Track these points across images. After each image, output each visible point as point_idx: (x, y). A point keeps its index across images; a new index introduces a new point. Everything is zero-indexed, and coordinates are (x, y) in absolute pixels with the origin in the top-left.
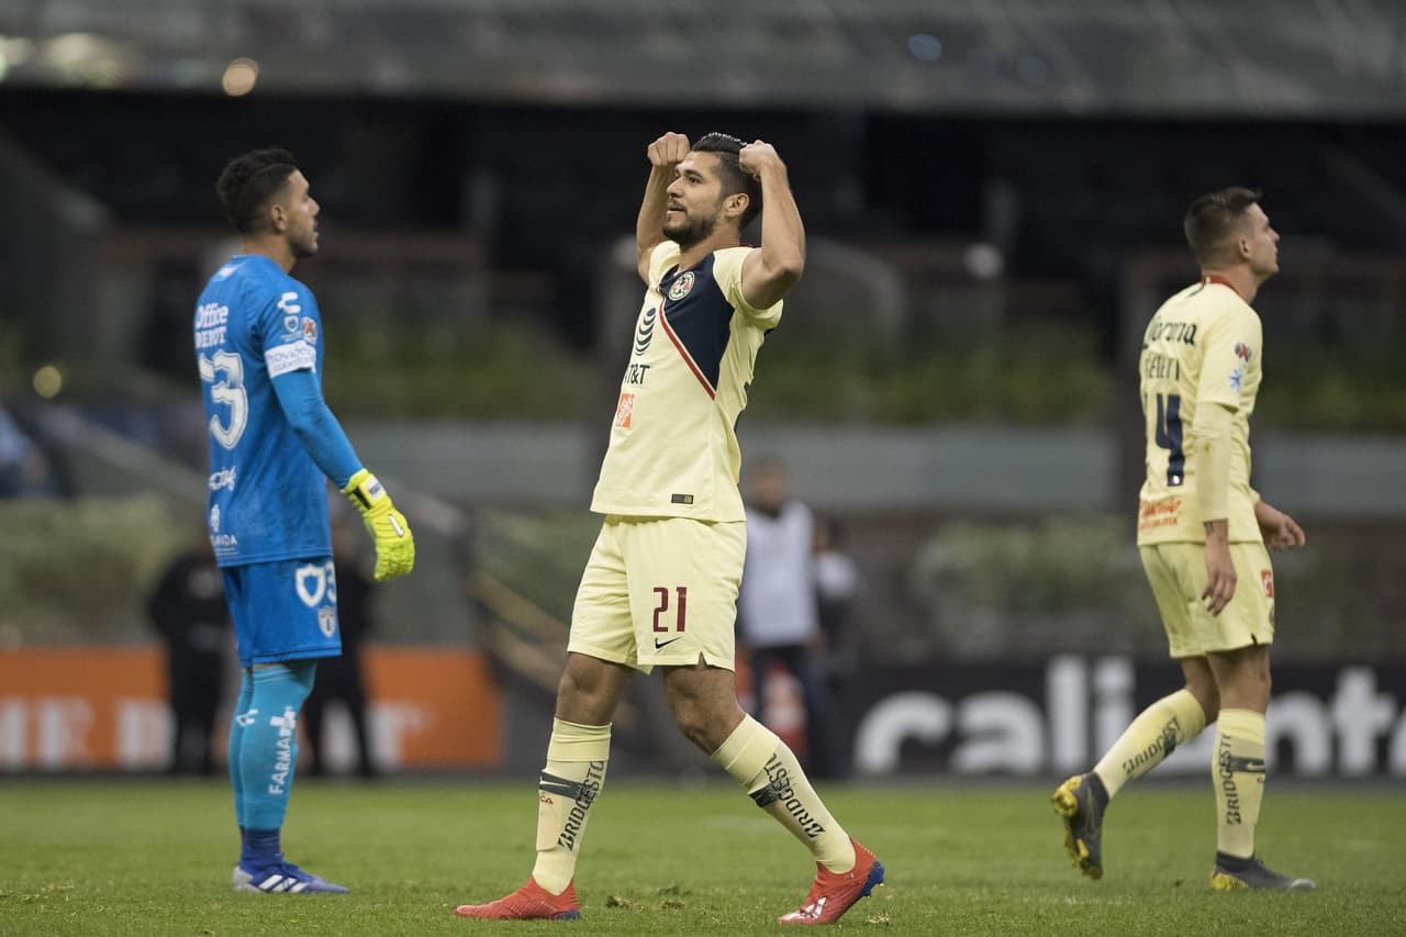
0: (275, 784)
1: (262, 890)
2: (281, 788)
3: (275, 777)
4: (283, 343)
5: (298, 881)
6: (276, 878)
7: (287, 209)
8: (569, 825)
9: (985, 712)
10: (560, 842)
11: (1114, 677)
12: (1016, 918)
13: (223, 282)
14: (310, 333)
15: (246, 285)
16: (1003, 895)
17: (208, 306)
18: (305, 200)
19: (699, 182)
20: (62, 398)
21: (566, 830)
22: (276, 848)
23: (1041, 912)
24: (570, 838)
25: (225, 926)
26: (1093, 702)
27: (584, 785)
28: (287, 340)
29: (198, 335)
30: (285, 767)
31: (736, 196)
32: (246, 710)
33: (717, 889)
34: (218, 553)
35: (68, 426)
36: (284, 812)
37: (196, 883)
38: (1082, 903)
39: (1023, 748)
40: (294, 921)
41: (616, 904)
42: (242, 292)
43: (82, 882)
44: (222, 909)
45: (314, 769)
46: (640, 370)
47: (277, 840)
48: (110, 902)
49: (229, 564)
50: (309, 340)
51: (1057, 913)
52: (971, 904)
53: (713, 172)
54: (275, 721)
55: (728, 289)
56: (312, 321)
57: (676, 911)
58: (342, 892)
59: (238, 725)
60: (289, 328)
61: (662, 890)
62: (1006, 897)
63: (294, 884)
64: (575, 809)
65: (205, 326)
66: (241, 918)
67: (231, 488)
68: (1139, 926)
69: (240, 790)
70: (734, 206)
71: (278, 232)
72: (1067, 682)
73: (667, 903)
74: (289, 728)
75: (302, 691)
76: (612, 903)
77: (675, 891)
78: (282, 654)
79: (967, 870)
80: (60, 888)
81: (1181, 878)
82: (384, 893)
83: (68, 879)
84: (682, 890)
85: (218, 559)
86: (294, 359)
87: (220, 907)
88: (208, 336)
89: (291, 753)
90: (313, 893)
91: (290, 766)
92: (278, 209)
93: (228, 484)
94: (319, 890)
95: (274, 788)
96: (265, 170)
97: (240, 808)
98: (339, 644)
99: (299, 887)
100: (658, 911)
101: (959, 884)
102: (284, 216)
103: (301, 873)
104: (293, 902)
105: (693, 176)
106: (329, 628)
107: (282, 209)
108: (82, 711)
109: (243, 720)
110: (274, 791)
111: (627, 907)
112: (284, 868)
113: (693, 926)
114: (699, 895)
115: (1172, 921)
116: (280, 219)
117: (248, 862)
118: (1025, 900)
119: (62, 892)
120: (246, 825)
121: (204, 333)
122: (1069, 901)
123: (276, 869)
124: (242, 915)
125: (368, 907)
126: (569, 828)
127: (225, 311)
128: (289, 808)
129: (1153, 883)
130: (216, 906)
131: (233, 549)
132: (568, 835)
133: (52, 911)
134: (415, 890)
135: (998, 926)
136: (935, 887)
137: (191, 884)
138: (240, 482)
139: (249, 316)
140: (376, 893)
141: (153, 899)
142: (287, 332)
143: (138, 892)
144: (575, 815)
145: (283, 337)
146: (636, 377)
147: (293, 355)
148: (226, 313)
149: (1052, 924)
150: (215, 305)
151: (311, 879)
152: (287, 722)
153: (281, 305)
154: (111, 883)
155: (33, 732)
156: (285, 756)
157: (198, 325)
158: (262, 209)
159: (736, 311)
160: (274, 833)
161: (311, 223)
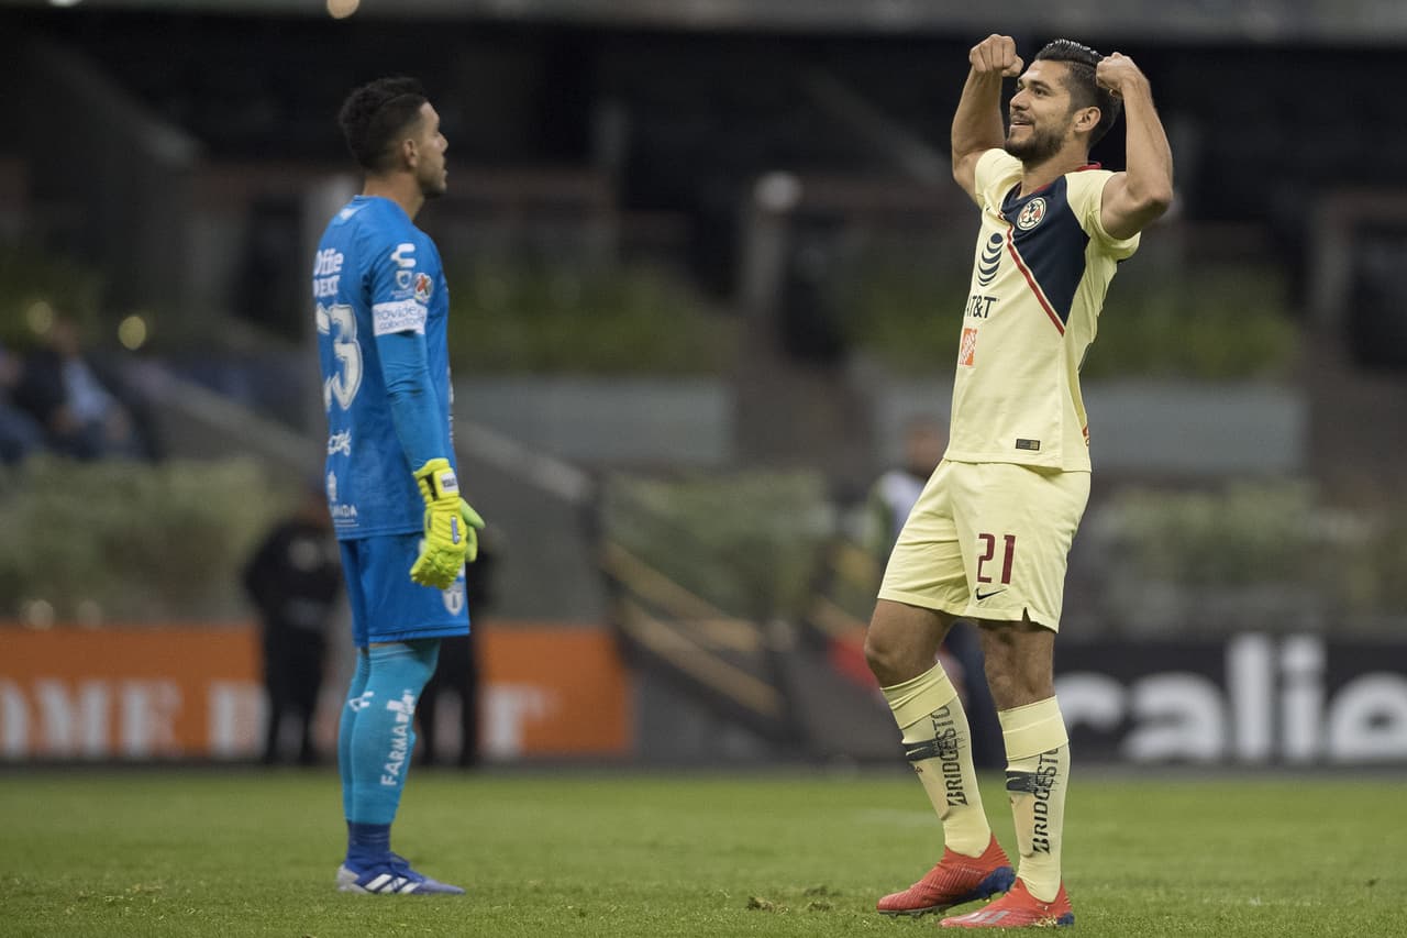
0: (388, 774)
1: (370, 891)
2: (394, 779)
3: (388, 767)
4: (392, 299)
5: (409, 881)
6: (384, 878)
7: (418, 144)
8: (949, 782)
9: (1161, 695)
10: (950, 803)
11: (1303, 657)
12: (1196, 920)
13: (342, 226)
14: (423, 291)
15: (362, 232)
16: (1181, 895)
17: (327, 252)
18: (436, 136)
19: (1046, 93)
20: (147, 350)
21: (949, 789)
22: (386, 845)
23: (1223, 914)
24: (958, 794)
25: (328, 931)
26: (1279, 683)
27: (938, 738)
28: (397, 297)
29: (316, 283)
30: (401, 756)
31: (1087, 110)
32: (359, 693)
33: (869, 890)
34: (337, 524)
35: (154, 381)
36: (397, 805)
37: (296, 883)
38: (1268, 904)
39: (1202, 734)
40: (404, 925)
41: (757, 906)
42: (357, 238)
43: (170, 882)
44: (324, 912)
45: (426, 759)
46: (984, 303)
47: (387, 837)
48: (202, 904)
49: (349, 537)
50: (420, 298)
51: (1240, 916)
52: (1145, 905)
53: (1061, 84)
54: (392, 705)
55: (1084, 218)
56: (426, 277)
57: (823, 914)
58: (458, 893)
59: (350, 709)
60: (401, 284)
61: (808, 891)
62: (1184, 898)
63: (404, 885)
64: (944, 765)
65: (323, 273)
66: (346, 922)
67: (347, 453)
68: (1329, 929)
69: (349, 780)
70: (1083, 121)
71: (408, 168)
72: (1250, 663)
73: (813, 904)
74: (406, 714)
75: (424, 673)
76: (754, 905)
77: (823, 891)
78: (402, 633)
79: (1141, 867)
80: (146, 888)
81: (1374, 877)
82: (504, 895)
83: (155, 879)
84: (830, 891)
85: (337, 531)
86: (401, 319)
87: (322, 910)
88: (326, 284)
89: (408, 742)
90: (426, 894)
91: (406, 755)
92: (410, 144)
93: (343, 449)
94: (432, 891)
95: (387, 779)
96: (394, 100)
97: (348, 800)
98: (466, 622)
99: (409, 888)
100: (803, 914)
101: (1134, 883)
102: (416, 152)
103: (412, 873)
104: (404, 903)
105: (1039, 87)
106: (455, 606)
107: (414, 144)
108: (170, 695)
109: (357, 704)
110: (386, 782)
111: (771, 909)
112: (393, 866)
113: (842, 930)
114: (849, 896)
115: (1366, 924)
116: (412, 154)
117: (353, 861)
118: (1206, 901)
119: (149, 893)
120: (354, 819)
121: (322, 281)
122: (1253, 902)
123: (383, 867)
124: (347, 918)
125: (486, 909)
126: (951, 785)
127: (340, 258)
128: (402, 802)
129: (1345, 883)
130: (319, 909)
131: (352, 521)
132: (954, 792)
133: (138, 914)
134: (537, 890)
135: (1175, 929)
136: (1107, 886)
137: (290, 885)
138: (357, 444)
139: (362, 266)
140: (494, 894)
141: (249, 901)
142: (398, 288)
143: (232, 894)
144: (949, 771)
145: (393, 293)
146: (979, 310)
147: (402, 314)
148: (341, 261)
149: (1235, 928)
150: (333, 251)
151: (423, 879)
152: (404, 707)
153: (395, 256)
154: (202, 883)
155: (115, 717)
156: (401, 744)
157: (316, 272)
158: (394, 143)
159: (1091, 240)
160: (385, 828)
161: (440, 161)
